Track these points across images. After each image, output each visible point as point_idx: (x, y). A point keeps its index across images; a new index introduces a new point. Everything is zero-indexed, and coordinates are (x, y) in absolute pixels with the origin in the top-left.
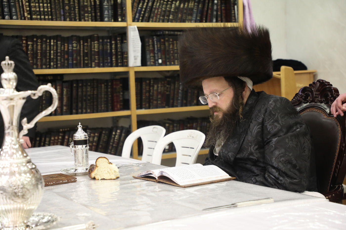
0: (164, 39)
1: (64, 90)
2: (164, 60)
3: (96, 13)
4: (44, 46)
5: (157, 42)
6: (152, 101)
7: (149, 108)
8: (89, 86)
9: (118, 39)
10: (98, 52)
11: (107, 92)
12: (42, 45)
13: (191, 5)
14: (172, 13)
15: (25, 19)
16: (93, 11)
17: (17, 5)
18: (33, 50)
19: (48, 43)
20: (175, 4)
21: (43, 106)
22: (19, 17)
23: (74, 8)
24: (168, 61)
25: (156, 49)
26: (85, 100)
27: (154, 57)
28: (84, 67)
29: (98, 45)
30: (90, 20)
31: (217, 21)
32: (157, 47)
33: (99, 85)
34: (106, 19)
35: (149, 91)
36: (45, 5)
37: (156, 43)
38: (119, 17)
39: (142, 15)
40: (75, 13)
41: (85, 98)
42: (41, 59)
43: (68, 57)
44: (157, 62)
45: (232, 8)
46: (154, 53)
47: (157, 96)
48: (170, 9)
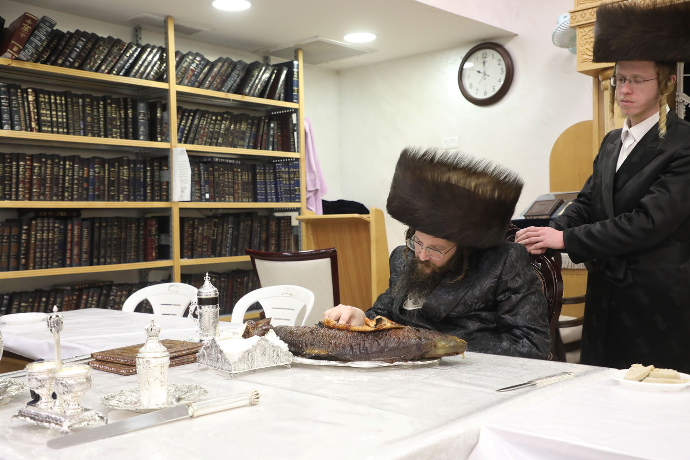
0: (213, 167)
1: (84, 231)
2: (213, 194)
3: (126, 128)
4: (56, 169)
5: (204, 172)
6: (196, 247)
7: (192, 257)
8: (116, 226)
9: (156, 164)
10: (128, 180)
11: (138, 236)
12: (52, 169)
13: (244, 127)
14: (220, 135)
15: (32, 130)
16: (123, 126)
17: (22, 111)
18: (39, 174)
19: (62, 165)
20: (225, 125)
21: (55, 252)
22: (24, 127)
23: (99, 120)
24: (217, 197)
25: (203, 180)
26: (110, 246)
27: (200, 190)
28: (108, 200)
29: (128, 171)
30: (118, 137)
31: (273, 150)
32: (204, 178)
33: (129, 226)
34: (142, 138)
35: (193, 235)
36: (60, 113)
37: (202, 173)
38: (158, 136)
39: (185, 135)
40: (99, 127)
41: (110, 243)
42: (51, 188)
43: (88, 186)
44: (203, 197)
45: (291, 135)
46: (201, 186)
47: (203, 240)
48: (218, 130)
